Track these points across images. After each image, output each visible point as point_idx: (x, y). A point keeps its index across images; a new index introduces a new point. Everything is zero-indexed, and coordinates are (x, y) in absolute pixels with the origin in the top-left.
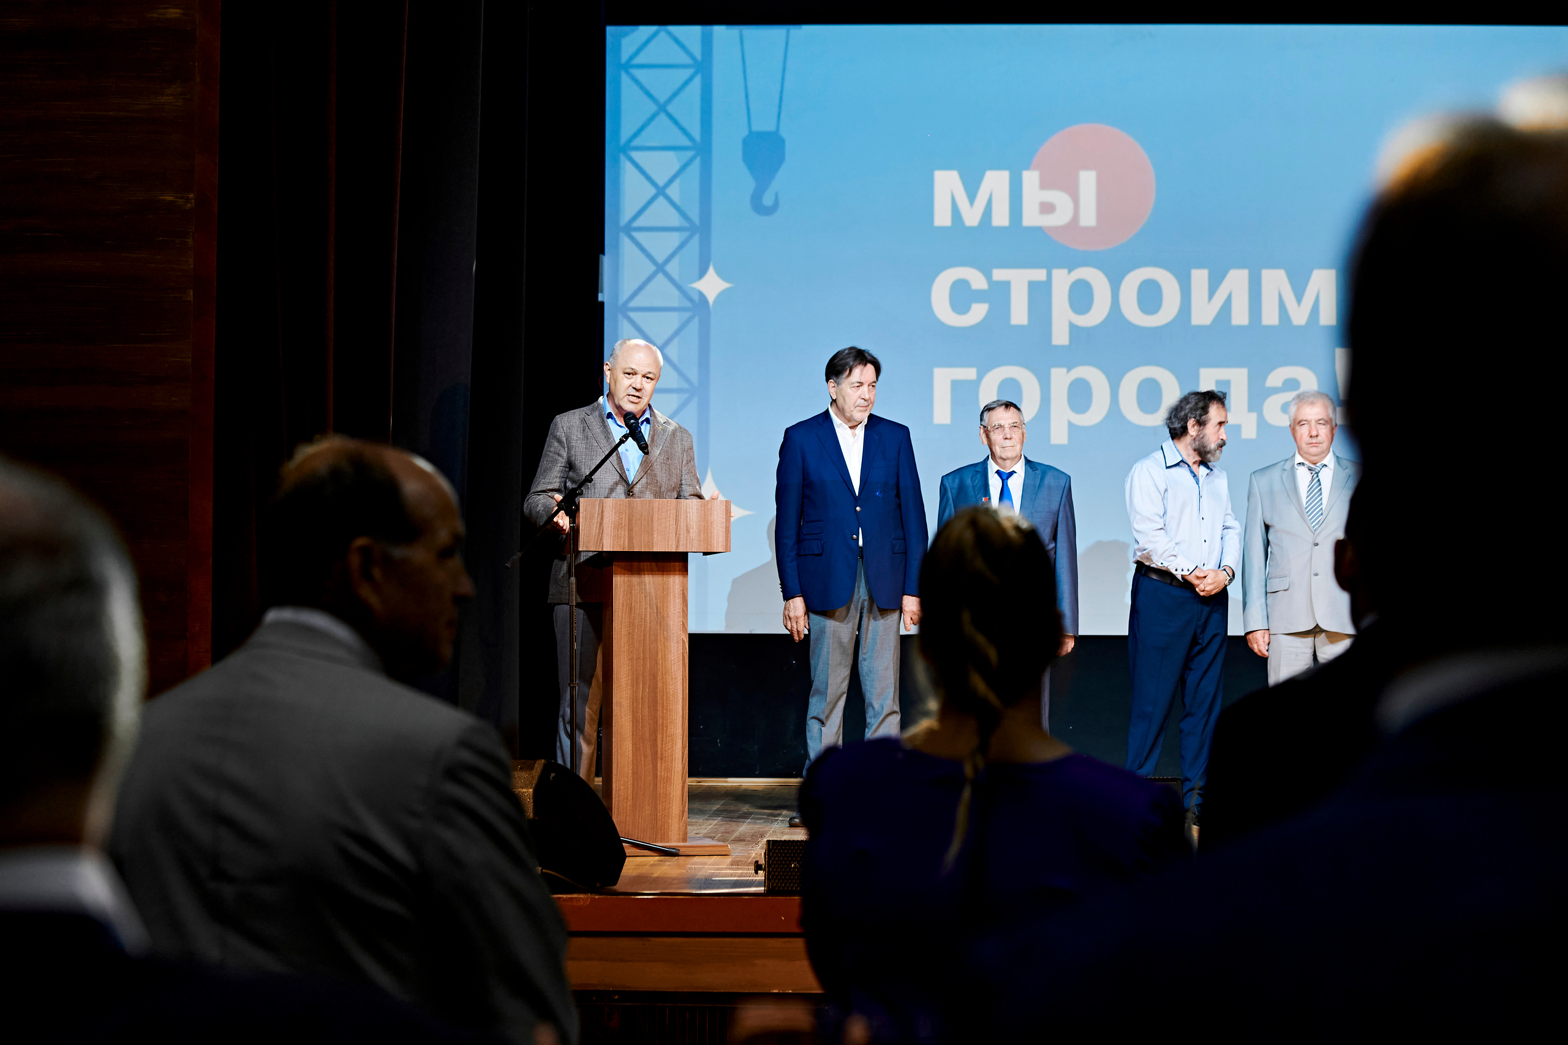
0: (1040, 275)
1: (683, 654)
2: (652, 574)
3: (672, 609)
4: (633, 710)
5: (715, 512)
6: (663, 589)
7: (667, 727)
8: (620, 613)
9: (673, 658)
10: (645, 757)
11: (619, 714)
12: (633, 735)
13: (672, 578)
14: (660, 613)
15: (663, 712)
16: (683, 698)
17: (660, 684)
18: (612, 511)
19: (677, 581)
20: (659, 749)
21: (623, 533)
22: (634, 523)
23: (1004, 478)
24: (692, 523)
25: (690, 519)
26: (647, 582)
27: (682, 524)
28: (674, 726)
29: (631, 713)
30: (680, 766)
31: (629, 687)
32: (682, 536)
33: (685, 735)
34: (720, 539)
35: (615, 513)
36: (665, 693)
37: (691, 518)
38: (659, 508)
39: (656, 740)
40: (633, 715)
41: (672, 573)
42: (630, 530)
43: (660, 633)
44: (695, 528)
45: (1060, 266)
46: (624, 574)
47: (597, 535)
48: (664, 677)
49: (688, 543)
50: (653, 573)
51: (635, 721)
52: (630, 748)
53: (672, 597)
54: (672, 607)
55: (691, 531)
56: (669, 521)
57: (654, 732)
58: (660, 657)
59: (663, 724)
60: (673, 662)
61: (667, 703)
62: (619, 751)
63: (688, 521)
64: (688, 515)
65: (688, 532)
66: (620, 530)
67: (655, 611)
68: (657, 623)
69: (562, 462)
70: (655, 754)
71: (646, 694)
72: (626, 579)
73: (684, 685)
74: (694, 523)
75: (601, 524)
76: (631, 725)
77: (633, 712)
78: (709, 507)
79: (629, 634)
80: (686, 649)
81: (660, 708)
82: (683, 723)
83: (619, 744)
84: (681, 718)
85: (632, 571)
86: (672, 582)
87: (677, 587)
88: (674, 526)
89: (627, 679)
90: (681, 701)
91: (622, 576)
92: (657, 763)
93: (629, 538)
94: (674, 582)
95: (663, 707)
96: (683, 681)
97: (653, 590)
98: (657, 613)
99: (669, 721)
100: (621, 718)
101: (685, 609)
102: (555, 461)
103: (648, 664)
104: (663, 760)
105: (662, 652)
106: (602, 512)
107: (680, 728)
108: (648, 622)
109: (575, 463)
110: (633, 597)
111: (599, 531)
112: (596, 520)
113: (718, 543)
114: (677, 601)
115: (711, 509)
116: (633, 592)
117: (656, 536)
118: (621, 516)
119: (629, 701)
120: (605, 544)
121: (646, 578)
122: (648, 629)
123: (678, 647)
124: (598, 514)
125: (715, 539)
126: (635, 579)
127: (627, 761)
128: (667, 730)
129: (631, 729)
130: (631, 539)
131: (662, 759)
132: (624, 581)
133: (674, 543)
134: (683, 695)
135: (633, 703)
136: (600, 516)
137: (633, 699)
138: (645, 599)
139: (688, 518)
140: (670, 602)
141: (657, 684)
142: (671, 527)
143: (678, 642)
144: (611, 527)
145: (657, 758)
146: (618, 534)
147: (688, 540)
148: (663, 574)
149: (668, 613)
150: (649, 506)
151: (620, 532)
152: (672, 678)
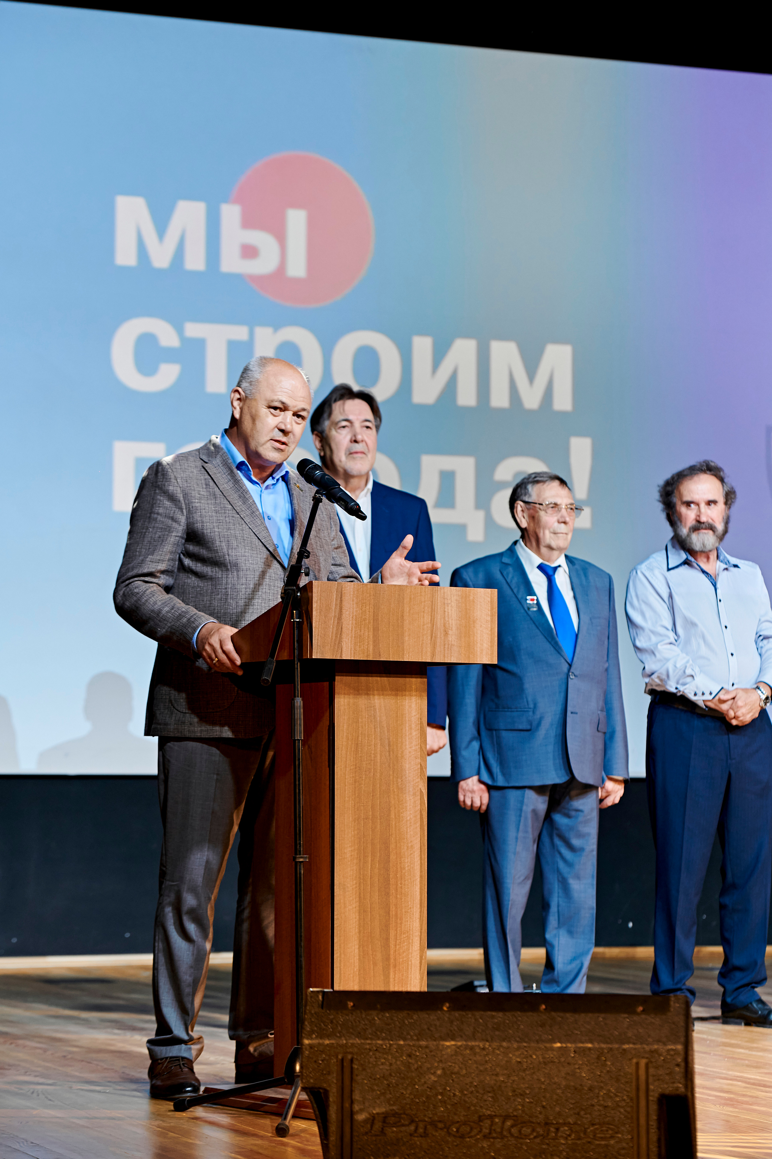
0: (240, 333)
1: (421, 812)
2: (383, 695)
3: (408, 747)
4: (360, 894)
5: (479, 606)
6: (397, 716)
7: (401, 919)
8: (344, 752)
9: (408, 818)
10: (375, 964)
11: (342, 901)
12: (360, 932)
13: (407, 701)
14: (393, 752)
15: (397, 898)
16: (421, 877)
17: (393, 857)
18: (353, 601)
19: (413, 705)
20: (392, 952)
21: (367, 634)
22: (380, 619)
23: (550, 572)
24: (450, 621)
25: (448, 615)
26: (377, 707)
27: (439, 622)
28: (410, 918)
29: (358, 899)
30: (418, 976)
31: (355, 861)
32: (438, 640)
33: (423, 930)
34: (485, 645)
35: (357, 603)
36: (399, 869)
37: (450, 614)
38: (410, 599)
39: (387, 939)
40: (360, 901)
41: (407, 693)
42: (376, 629)
43: (393, 781)
44: (454, 629)
45: (264, 324)
46: (349, 694)
47: (334, 635)
48: (398, 845)
49: (446, 649)
50: (385, 692)
51: (362, 910)
52: (357, 951)
53: (407, 728)
54: (407, 743)
55: (450, 632)
56: (423, 617)
57: (386, 928)
58: (393, 816)
59: (396, 915)
60: (408, 823)
61: (401, 884)
62: (343, 956)
63: (447, 619)
64: (446, 610)
65: (446, 633)
66: (363, 631)
67: (387, 748)
68: (389, 766)
69: (179, 530)
70: (387, 958)
71: (376, 871)
72: (351, 701)
73: (423, 856)
74: (454, 622)
75: (340, 618)
76: (358, 917)
77: (360, 897)
78: (471, 598)
79: (355, 782)
80: (424, 804)
81: (392, 891)
82: (420, 912)
83: (342, 945)
84: (419, 906)
85: (358, 691)
86: (407, 707)
87: (414, 713)
88: (429, 625)
89: (353, 848)
90: (419, 880)
91: (346, 696)
92: (389, 973)
93: (374, 641)
94: (410, 707)
95: (396, 890)
96: (421, 852)
97: (384, 718)
98: (389, 752)
99: (404, 910)
100: (345, 907)
101: (423, 746)
102: (169, 530)
103: (379, 826)
104: (397, 969)
105: (395, 808)
106: (341, 601)
107: (418, 921)
108: (379, 764)
109: (203, 533)
110: (360, 729)
111: (337, 630)
112: (333, 613)
113: (482, 650)
114: (414, 733)
115: (474, 602)
116: (360, 720)
117: (407, 638)
118: (364, 609)
119: (355, 881)
120: (344, 649)
121: (376, 701)
122: (378, 775)
123: (415, 802)
124: (336, 605)
125: (479, 644)
126: (362, 701)
127: (352, 972)
128: (401, 923)
129: (357, 923)
130: (376, 642)
131: (395, 966)
132: (349, 705)
133: (429, 649)
134: (421, 872)
135: (360, 884)
136: (338, 607)
137: (360, 878)
138: (375, 731)
139: (446, 613)
140: (406, 735)
141: (389, 856)
142: (425, 627)
143: (414, 794)
144: (352, 624)
145: (390, 965)
146: (360, 636)
147: (446, 646)
148: (396, 695)
149: (402, 752)
150: (399, 595)
151: (362, 632)
152: (408, 847)
